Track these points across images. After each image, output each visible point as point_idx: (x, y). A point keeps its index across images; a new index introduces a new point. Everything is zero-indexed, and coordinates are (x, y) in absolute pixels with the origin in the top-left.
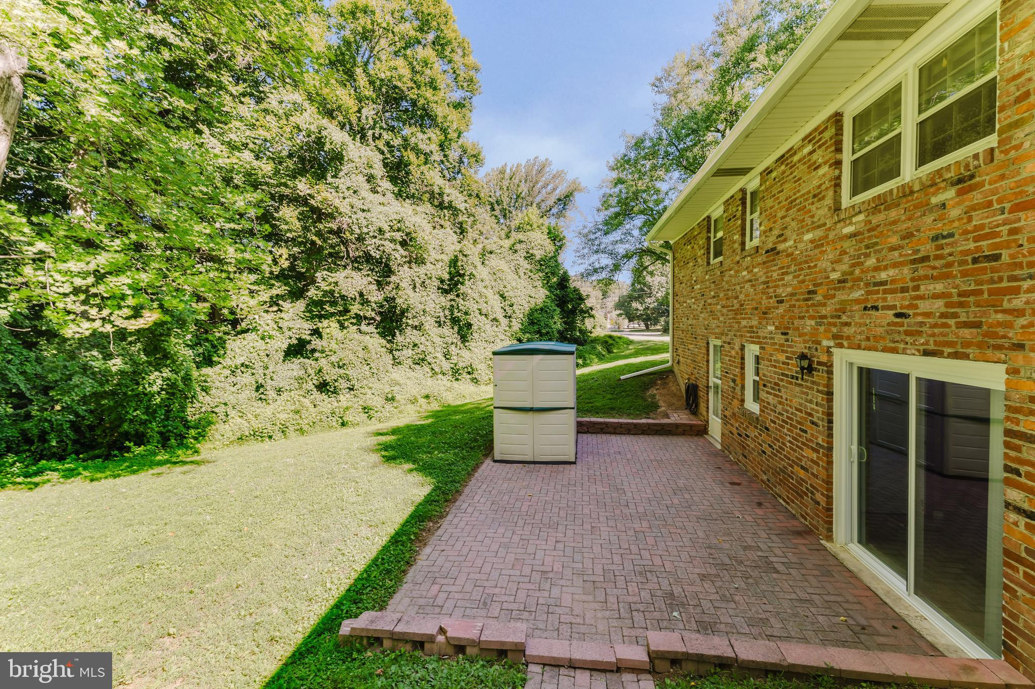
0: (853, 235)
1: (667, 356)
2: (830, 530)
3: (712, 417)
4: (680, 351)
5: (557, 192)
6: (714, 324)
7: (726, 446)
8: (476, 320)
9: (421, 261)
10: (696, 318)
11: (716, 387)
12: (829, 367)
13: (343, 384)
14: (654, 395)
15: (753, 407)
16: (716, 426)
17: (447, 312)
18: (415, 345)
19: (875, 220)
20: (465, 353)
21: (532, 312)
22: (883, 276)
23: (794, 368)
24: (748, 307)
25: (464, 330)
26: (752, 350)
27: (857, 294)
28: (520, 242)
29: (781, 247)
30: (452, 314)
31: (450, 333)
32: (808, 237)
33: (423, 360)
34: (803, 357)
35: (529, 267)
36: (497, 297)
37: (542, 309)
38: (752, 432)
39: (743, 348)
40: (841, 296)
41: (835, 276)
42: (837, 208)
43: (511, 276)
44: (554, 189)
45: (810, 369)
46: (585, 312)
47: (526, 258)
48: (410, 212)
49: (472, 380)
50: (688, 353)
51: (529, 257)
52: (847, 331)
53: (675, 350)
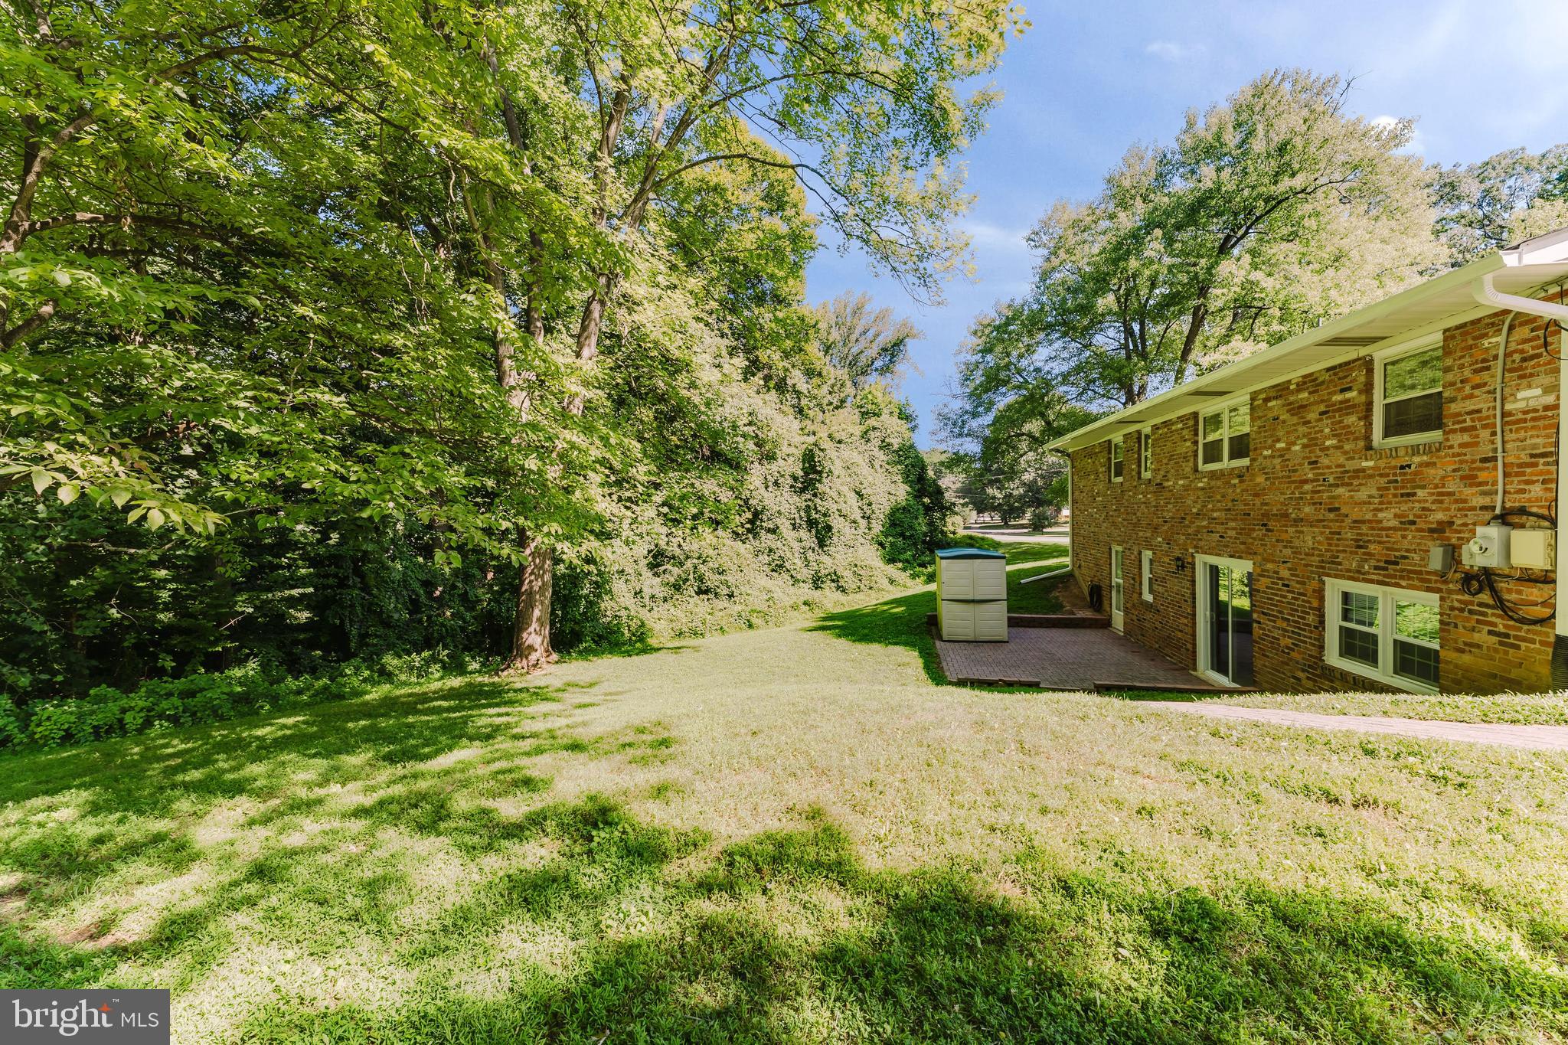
0: (1203, 489)
1: (1067, 560)
2: (1195, 664)
3: (1114, 610)
4: (1081, 556)
5: (880, 338)
6: (1116, 533)
7: (1128, 632)
8: (836, 522)
9: (771, 457)
10: (1098, 526)
11: (1118, 586)
12: (1193, 565)
13: (723, 591)
14: (1057, 598)
15: (1148, 597)
16: (1118, 618)
17: (803, 514)
18: (771, 550)
19: (1213, 483)
20: (824, 558)
21: (894, 512)
22: (1215, 515)
23: (1173, 568)
24: (1144, 523)
25: (823, 534)
26: (1147, 555)
27: (1205, 523)
28: (874, 429)
29: (1166, 484)
30: (809, 516)
31: (808, 538)
32: (1181, 482)
33: (781, 566)
34: (1178, 559)
35: (885, 458)
36: (853, 494)
37: (904, 508)
38: (1148, 616)
39: (1140, 553)
40: (1198, 523)
41: (1195, 510)
42: (1196, 470)
43: (865, 470)
44: (877, 335)
45: (1183, 567)
46: (948, 508)
47: (880, 448)
48: (761, 403)
49: (838, 588)
50: (1090, 558)
51: (885, 446)
52: (1201, 543)
53: (1075, 555)
